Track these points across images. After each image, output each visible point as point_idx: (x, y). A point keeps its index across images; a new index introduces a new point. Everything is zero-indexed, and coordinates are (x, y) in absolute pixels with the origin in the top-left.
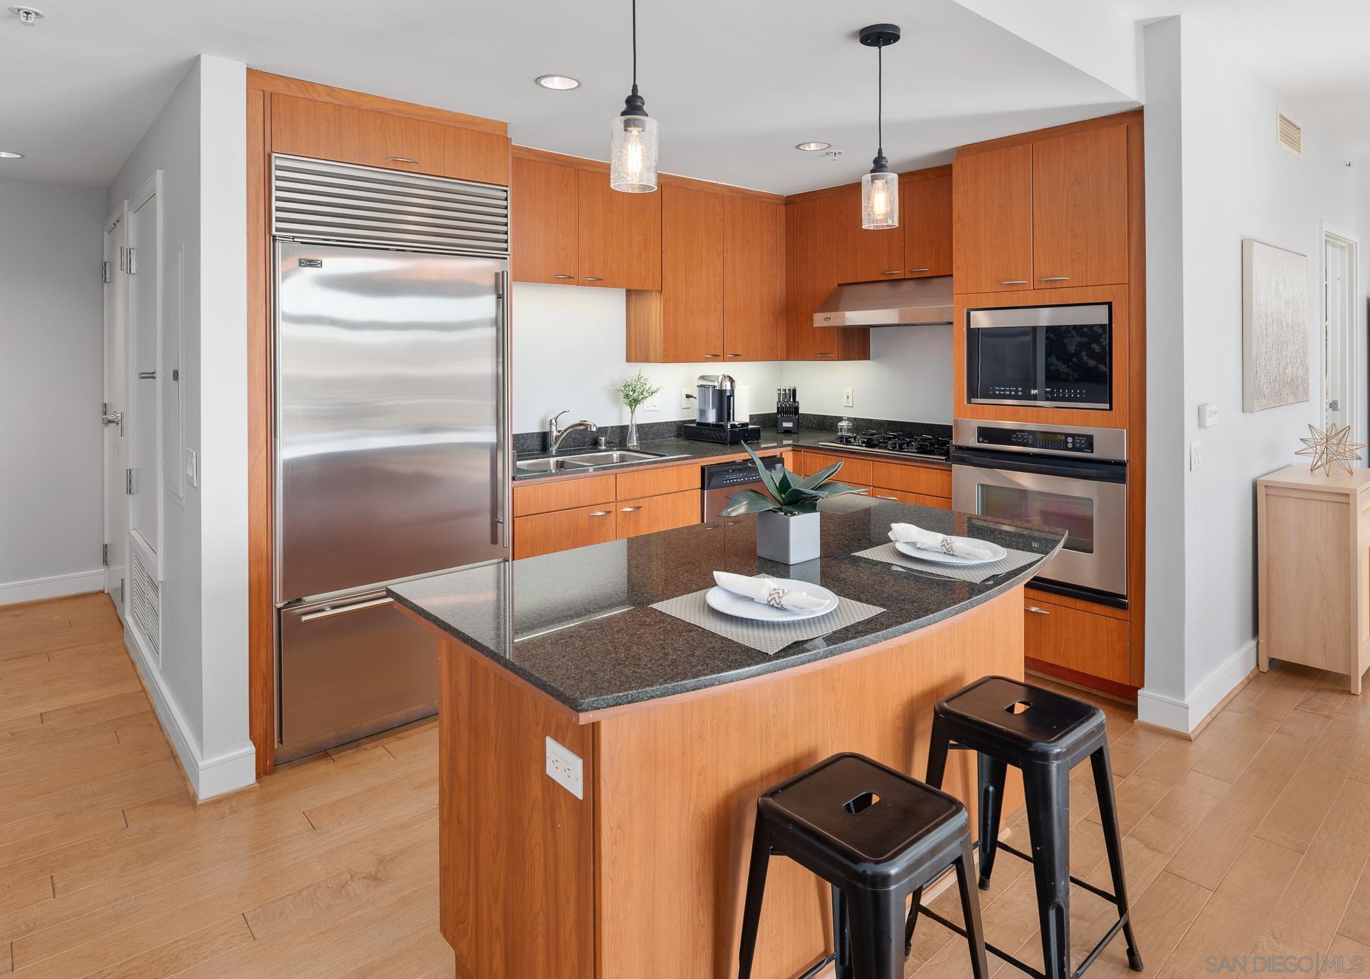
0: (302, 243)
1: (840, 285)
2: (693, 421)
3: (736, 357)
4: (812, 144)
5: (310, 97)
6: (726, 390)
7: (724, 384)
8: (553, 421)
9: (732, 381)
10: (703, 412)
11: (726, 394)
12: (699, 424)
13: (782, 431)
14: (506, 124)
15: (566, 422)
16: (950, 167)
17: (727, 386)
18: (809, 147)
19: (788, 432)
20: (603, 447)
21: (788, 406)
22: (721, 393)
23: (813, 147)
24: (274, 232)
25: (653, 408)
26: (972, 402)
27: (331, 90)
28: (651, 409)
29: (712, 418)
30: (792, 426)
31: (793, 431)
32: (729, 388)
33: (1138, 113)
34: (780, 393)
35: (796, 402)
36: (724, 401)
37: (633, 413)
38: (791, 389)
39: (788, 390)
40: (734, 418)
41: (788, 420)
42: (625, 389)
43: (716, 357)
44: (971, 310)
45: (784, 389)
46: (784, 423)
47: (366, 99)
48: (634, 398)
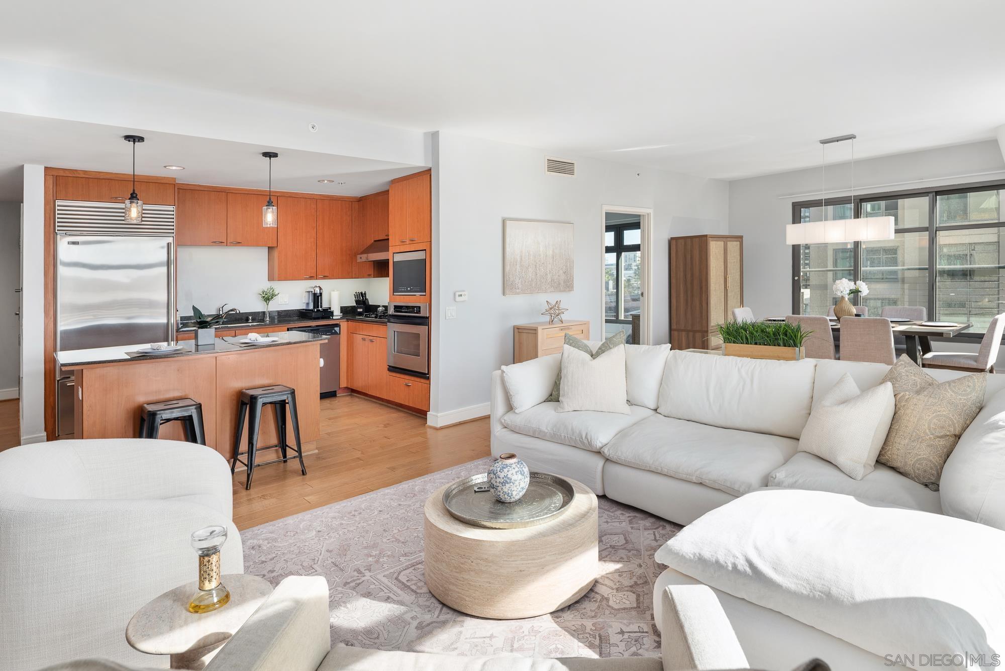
0: (71, 235)
1: (375, 241)
2: (303, 309)
3: (325, 277)
6: (317, 293)
8: (221, 309)
9: (320, 289)
10: (308, 304)
11: (317, 295)
12: (306, 310)
13: (357, 314)
14: (175, 178)
15: (226, 309)
16: (388, 191)
17: (317, 290)
18: (324, 182)
19: (360, 314)
20: (250, 321)
21: (361, 299)
22: (315, 294)
23: (326, 181)
24: (56, 231)
27: (85, 172)
29: (311, 307)
32: (318, 292)
33: (430, 170)
34: (357, 295)
35: (366, 299)
36: (317, 298)
37: (268, 305)
38: (363, 293)
39: (362, 293)
40: (321, 307)
41: (360, 308)
42: (262, 293)
43: (311, 278)
44: (394, 253)
45: (359, 293)
46: (359, 310)
47: (102, 174)
48: (267, 298)
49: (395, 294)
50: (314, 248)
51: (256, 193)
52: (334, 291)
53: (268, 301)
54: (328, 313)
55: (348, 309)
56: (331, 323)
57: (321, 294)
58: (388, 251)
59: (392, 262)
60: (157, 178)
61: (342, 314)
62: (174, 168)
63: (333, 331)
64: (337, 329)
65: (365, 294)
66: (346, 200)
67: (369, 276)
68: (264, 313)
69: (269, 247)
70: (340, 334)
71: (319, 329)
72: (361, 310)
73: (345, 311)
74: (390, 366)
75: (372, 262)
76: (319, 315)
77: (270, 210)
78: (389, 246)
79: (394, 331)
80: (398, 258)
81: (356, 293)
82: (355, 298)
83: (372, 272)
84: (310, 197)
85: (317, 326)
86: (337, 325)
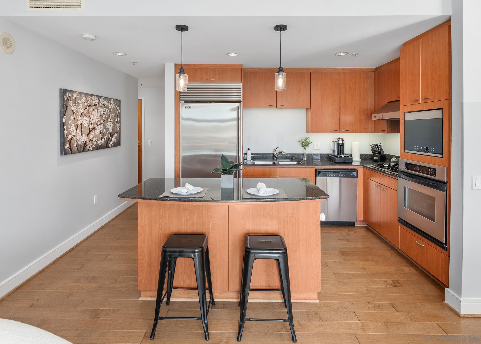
0: (186, 103)
1: (388, 102)
2: (331, 154)
3: (347, 131)
4: (341, 53)
5: (190, 68)
7: (339, 141)
8: (275, 150)
9: (343, 140)
10: (334, 151)
11: (340, 144)
13: (374, 161)
14: (242, 64)
15: (278, 151)
16: (399, 59)
17: (341, 142)
18: (340, 54)
19: (376, 161)
20: (294, 160)
21: (377, 150)
22: (338, 144)
23: (342, 54)
24: (180, 101)
25: (318, 149)
26: (405, 152)
27: (194, 65)
28: (316, 149)
29: (336, 154)
30: (377, 159)
31: (378, 161)
34: (374, 146)
35: (381, 150)
36: (340, 147)
37: (305, 149)
38: (379, 145)
39: (377, 145)
40: (343, 154)
41: (376, 156)
42: (301, 141)
43: (336, 131)
44: (405, 113)
45: (375, 144)
46: (375, 158)
47: (203, 65)
48: (305, 144)
49: (406, 151)
50: (338, 109)
51: (296, 71)
52: (355, 142)
53: (305, 147)
54: (348, 160)
55: (367, 156)
56: (350, 168)
57: (343, 144)
58: (400, 111)
59: (403, 121)
60: (232, 65)
61: (361, 160)
62: (233, 55)
63: (352, 175)
64: (355, 173)
65: (380, 145)
66: (364, 71)
67: (383, 131)
68: (303, 154)
69: (306, 109)
70: (357, 177)
71: (340, 172)
72: (377, 158)
73: (363, 157)
74: (400, 219)
75: (386, 120)
76: (341, 160)
77: (280, 76)
78: (400, 106)
79: (405, 187)
80: (409, 117)
81: (372, 144)
82: (372, 148)
83: (385, 128)
84: (334, 71)
85: (339, 169)
86: (355, 170)
